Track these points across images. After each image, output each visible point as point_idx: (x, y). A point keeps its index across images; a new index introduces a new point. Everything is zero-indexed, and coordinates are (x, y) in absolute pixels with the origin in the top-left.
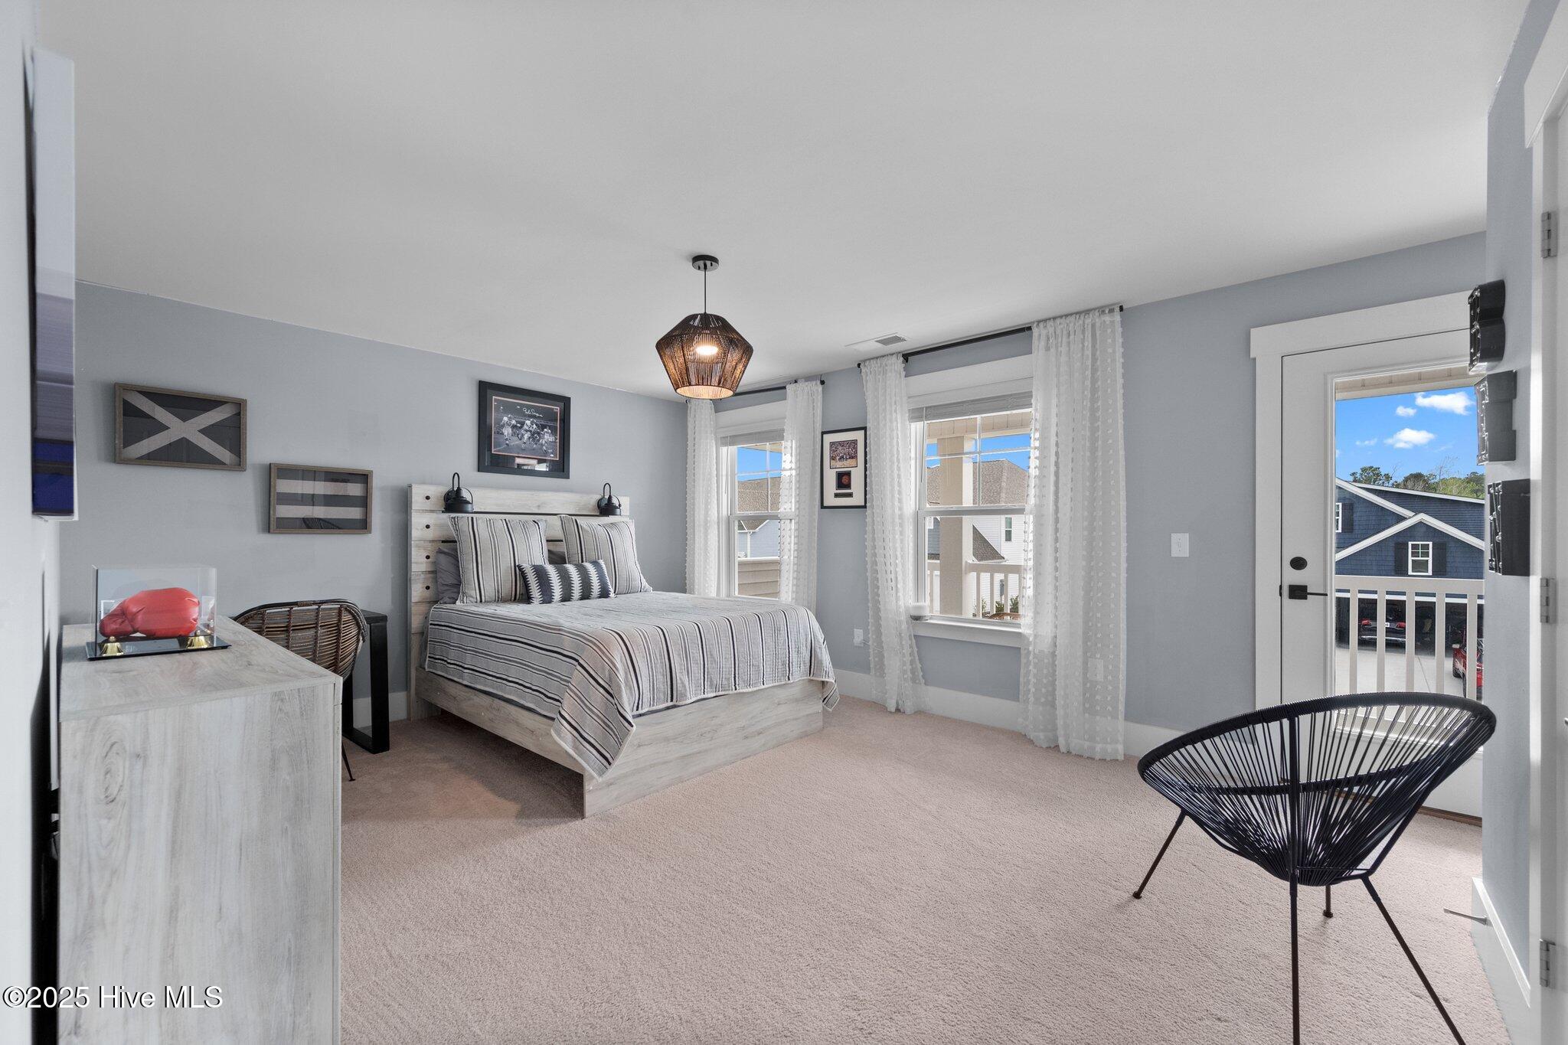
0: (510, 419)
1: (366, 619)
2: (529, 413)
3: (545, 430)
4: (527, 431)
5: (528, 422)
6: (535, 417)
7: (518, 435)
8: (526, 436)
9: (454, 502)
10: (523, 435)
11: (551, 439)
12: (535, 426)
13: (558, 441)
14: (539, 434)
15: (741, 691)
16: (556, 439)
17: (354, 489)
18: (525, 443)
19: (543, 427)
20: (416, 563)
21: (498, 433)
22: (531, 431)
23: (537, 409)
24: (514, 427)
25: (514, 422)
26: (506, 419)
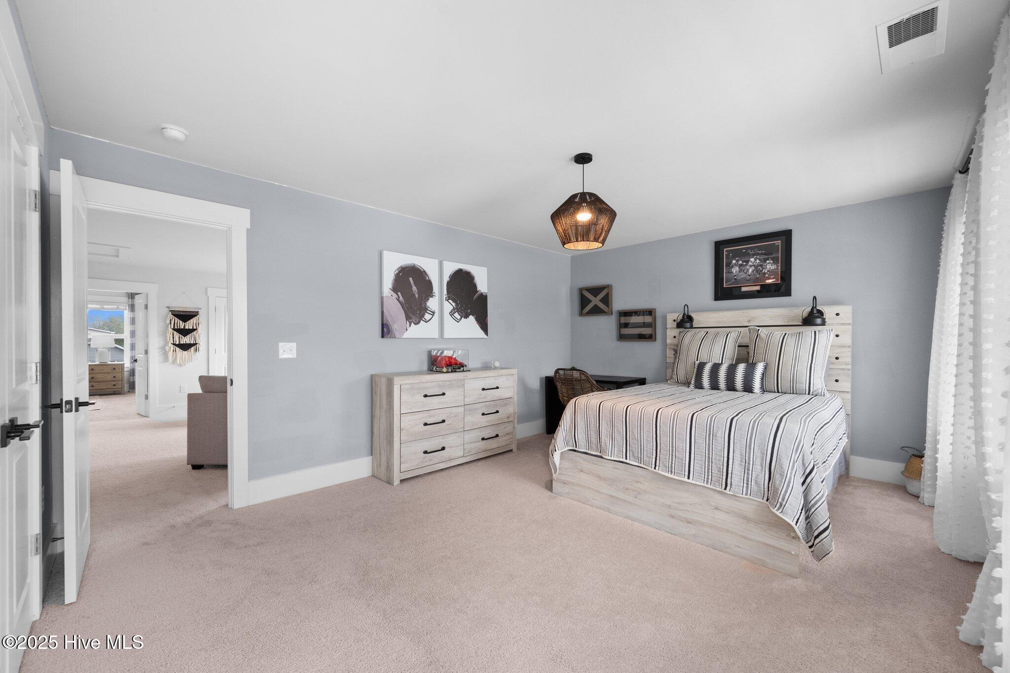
0: (737, 261)
1: (596, 381)
2: (753, 252)
3: (768, 261)
4: (751, 266)
5: (752, 260)
6: (758, 254)
7: (744, 270)
8: (750, 271)
9: (686, 322)
10: (748, 270)
11: (773, 267)
12: (758, 261)
13: (779, 267)
14: (761, 266)
15: (661, 472)
16: (778, 266)
17: (648, 319)
18: (749, 275)
19: (765, 260)
20: (668, 357)
21: (728, 272)
22: (754, 266)
23: (759, 248)
24: (741, 265)
25: (740, 262)
26: (734, 262)
